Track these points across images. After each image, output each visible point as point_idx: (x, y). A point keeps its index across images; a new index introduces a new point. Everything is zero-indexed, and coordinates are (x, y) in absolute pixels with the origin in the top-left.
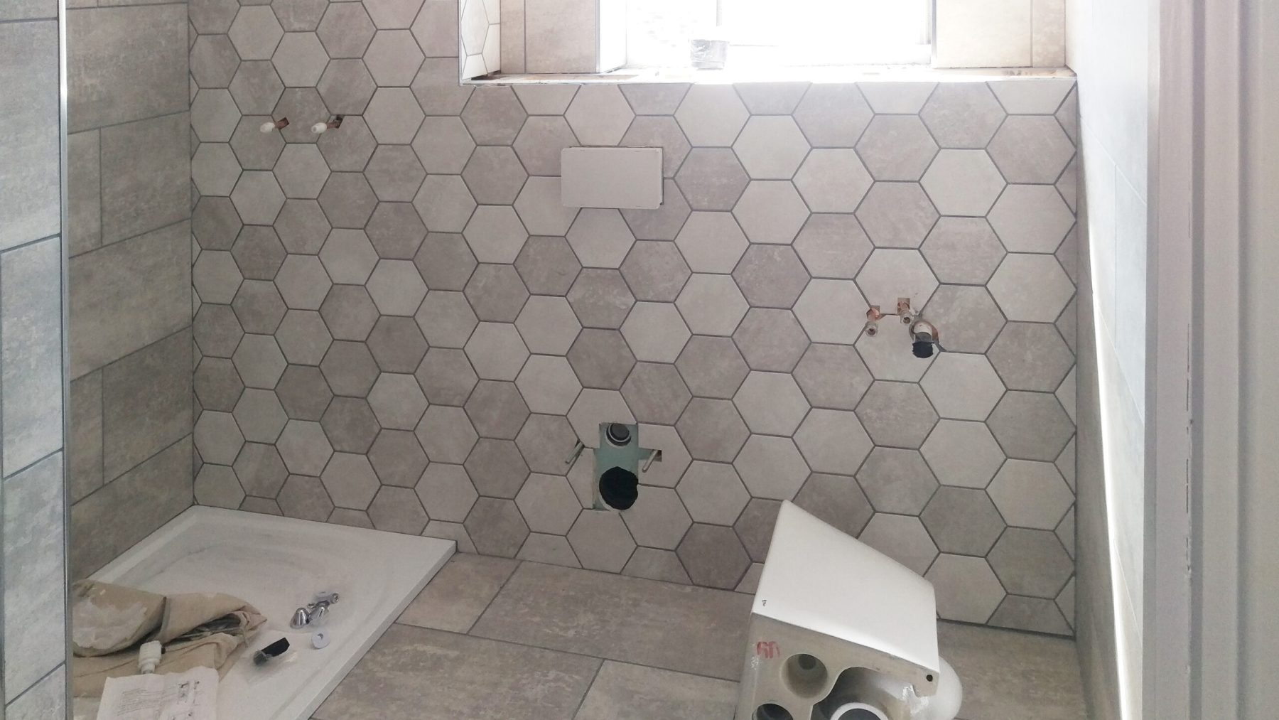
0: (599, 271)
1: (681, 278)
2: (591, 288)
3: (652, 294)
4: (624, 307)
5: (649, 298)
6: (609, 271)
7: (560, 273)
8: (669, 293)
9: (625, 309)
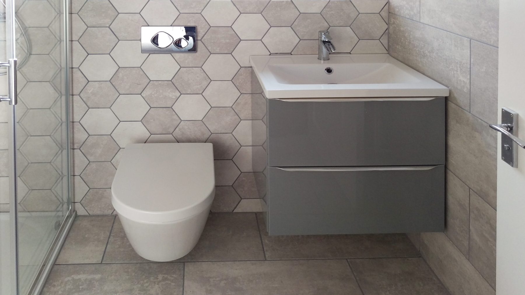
0: (160, 82)
1: (205, 83)
2: (156, 90)
3: (190, 91)
4: (174, 97)
5: (188, 93)
6: (165, 82)
7: (138, 84)
8: (199, 90)
9: (175, 98)
